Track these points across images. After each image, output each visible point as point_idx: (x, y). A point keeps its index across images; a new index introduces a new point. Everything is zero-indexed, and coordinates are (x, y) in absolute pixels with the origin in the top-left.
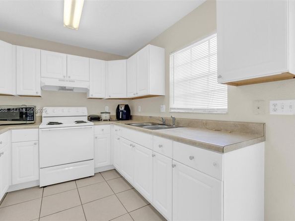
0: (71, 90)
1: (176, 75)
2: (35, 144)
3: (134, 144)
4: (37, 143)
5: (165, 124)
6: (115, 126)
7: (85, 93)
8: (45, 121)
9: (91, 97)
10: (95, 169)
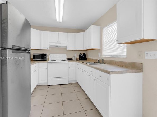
0: (60, 47)
1: (105, 39)
2: (46, 68)
3: (83, 71)
4: (47, 68)
5: (99, 62)
6: (78, 63)
7: (66, 48)
8: (50, 60)
9: (68, 50)
10: (69, 81)
